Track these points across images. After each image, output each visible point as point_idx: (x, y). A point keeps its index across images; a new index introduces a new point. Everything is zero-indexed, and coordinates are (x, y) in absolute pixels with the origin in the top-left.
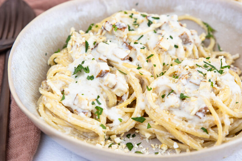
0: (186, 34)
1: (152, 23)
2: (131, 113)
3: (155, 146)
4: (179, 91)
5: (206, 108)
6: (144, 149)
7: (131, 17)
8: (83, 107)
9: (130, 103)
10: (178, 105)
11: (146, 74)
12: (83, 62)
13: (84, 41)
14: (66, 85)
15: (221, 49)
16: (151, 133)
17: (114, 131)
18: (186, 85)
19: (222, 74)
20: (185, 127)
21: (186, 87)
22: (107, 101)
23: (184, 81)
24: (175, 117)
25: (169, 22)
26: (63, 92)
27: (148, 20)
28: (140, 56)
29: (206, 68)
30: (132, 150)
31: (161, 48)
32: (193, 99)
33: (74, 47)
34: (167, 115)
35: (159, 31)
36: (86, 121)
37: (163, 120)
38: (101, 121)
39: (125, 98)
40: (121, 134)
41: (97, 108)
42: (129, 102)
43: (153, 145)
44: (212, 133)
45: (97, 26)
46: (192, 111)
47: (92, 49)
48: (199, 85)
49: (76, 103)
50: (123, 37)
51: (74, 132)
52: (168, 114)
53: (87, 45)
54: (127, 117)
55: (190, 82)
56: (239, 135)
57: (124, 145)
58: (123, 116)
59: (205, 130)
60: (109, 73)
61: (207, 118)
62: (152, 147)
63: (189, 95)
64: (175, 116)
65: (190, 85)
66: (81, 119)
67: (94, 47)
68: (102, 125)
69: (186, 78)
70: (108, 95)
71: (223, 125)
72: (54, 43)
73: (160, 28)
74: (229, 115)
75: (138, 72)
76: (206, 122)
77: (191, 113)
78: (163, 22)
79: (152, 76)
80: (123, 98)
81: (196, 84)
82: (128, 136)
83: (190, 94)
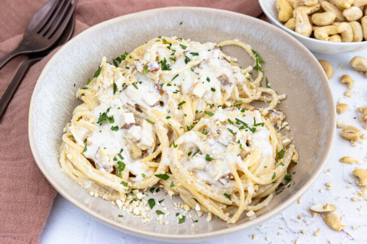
0: (225, 76)
1: (189, 60)
2: (156, 169)
3: (177, 205)
4: (205, 152)
5: (230, 175)
6: (165, 209)
7: (169, 48)
8: (104, 163)
9: (155, 157)
10: (202, 167)
11: (175, 124)
12: (108, 110)
13: (112, 83)
14: (90, 132)
15: (269, 85)
16: (174, 191)
17: (137, 186)
18: (213, 144)
19: (255, 133)
20: (207, 191)
21: (213, 147)
22: (131, 152)
23: (211, 141)
24: (198, 181)
25: (208, 59)
26: (85, 141)
27: (186, 56)
28: (172, 101)
29: (238, 125)
30: (154, 208)
31: (194, 96)
32: (218, 162)
33: (101, 90)
34: (190, 177)
35: (197, 70)
36: (106, 177)
37: (186, 182)
38: (123, 177)
39: (150, 151)
40: (144, 189)
41: (119, 163)
42: (155, 155)
43: (175, 204)
44: (235, 199)
45: (131, 57)
46: (216, 176)
47: (121, 91)
48: (227, 146)
49: (98, 156)
50: (154, 79)
51: (95, 186)
52: (192, 175)
53: (115, 87)
54: (151, 173)
55: (218, 142)
56: (263, 203)
57: (145, 202)
58: (147, 171)
59: (228, 196)
60: (134, 126)
61: (231, 184)
62: (174, 206)
63: (216, 157)
64: (198, 178)
65: (217, 146)
66: (102, 175)
67: (123, 89)
68: (123, 183)
69: (215, 137)
70: (132, 148)
71: (246, 191)
72: (84, 70)
73: (198, 65)
74: (253, 182)
75: (167, 121)
76: (229, 188)
77: (214, 178)
78: (202, 60)
79: (181, 128)
80: (148, 151)
81: (224, 145)
82: (152, 190)
83: (217, 155)
